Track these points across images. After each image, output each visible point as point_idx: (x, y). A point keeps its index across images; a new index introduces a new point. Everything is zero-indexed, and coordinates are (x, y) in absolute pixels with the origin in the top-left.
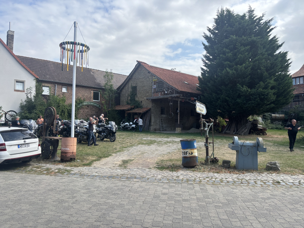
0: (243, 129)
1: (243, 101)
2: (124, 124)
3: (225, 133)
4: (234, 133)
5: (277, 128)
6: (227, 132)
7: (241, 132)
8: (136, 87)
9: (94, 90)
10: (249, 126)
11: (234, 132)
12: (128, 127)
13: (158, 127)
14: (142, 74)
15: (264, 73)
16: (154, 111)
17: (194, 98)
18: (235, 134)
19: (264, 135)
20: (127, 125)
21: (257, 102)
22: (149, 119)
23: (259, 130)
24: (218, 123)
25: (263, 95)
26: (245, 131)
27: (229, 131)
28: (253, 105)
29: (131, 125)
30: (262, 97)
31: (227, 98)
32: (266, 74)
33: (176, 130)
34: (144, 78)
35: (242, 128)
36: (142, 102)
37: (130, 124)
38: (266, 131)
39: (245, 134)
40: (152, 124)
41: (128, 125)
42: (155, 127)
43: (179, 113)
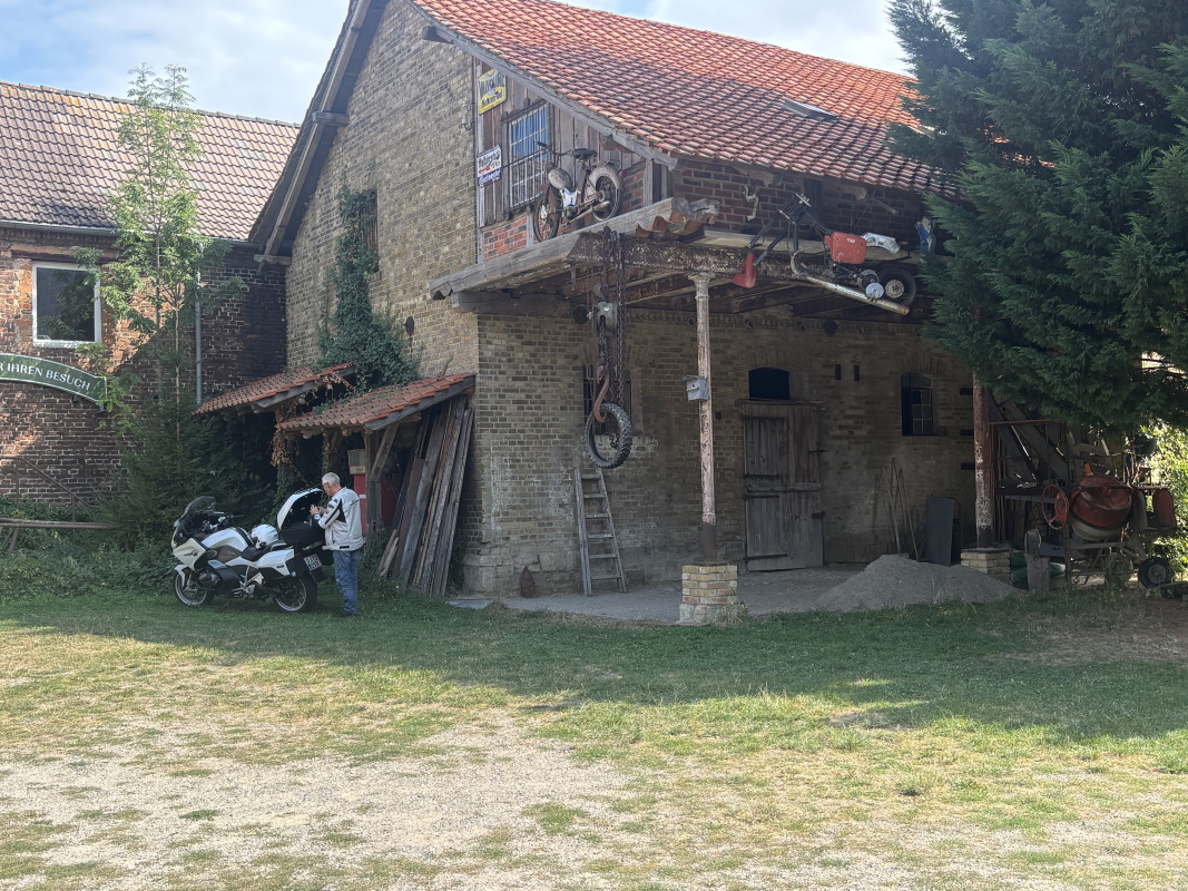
2: (192, 542)
8: (373, 193)
9: (40, 250)
12: (241, 569)
13: (553, 554)
14: (403, 67)
16: (512, 408)
17: (867, 237)
20: (222, 551)
22: (459, 484)
24: (1162, 495)
29: (265, 549)
33: (685, 591)
34: (417, 101)
36: (410, 326)
37: (251, 543)
40: (491, 525)
41: (237, 553)
42: (525, 558)
43: (707, 411)
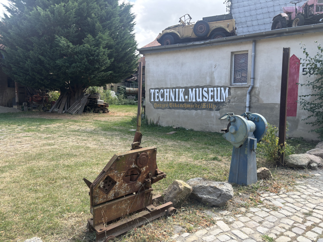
0: (76, 106)
1: (65, 63)
3: (52, 112)
4: (63, 112)
5: (130, 104)
6: (55, 110)
7: (72, 110)
10: (84, 101)
11: (64, 109)
15: (96, 23)
18: (65, 112)
19: (104, 112)
21: (84, 65)
23: (99, 106)
25: (92, 55)
26: (78, 108)
27: (59, 108)
28: (79, 69)
30: (91, 58)
31: (40, 56)
32: (98, 24)
35: (74, 104)
38: (107, 108)
39: (77, 113)
